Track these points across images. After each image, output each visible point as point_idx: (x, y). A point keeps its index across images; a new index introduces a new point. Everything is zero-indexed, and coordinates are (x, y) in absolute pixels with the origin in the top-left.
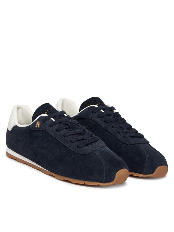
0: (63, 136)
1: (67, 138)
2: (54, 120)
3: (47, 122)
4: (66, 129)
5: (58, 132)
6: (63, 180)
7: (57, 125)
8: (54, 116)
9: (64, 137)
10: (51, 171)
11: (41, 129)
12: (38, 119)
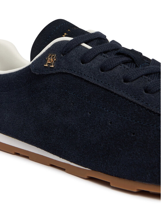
0: (122, 81)
1: (133, 83)
2: (89, 47)
3: (73, 53)
4: (125, 63)
5: (108, 73)
6: (135, 191)
7: (99, 57)
8: (88, 39)
9: (126, 81)
10: (94, 168)
11: (58, 71)
12: (49, 49)
